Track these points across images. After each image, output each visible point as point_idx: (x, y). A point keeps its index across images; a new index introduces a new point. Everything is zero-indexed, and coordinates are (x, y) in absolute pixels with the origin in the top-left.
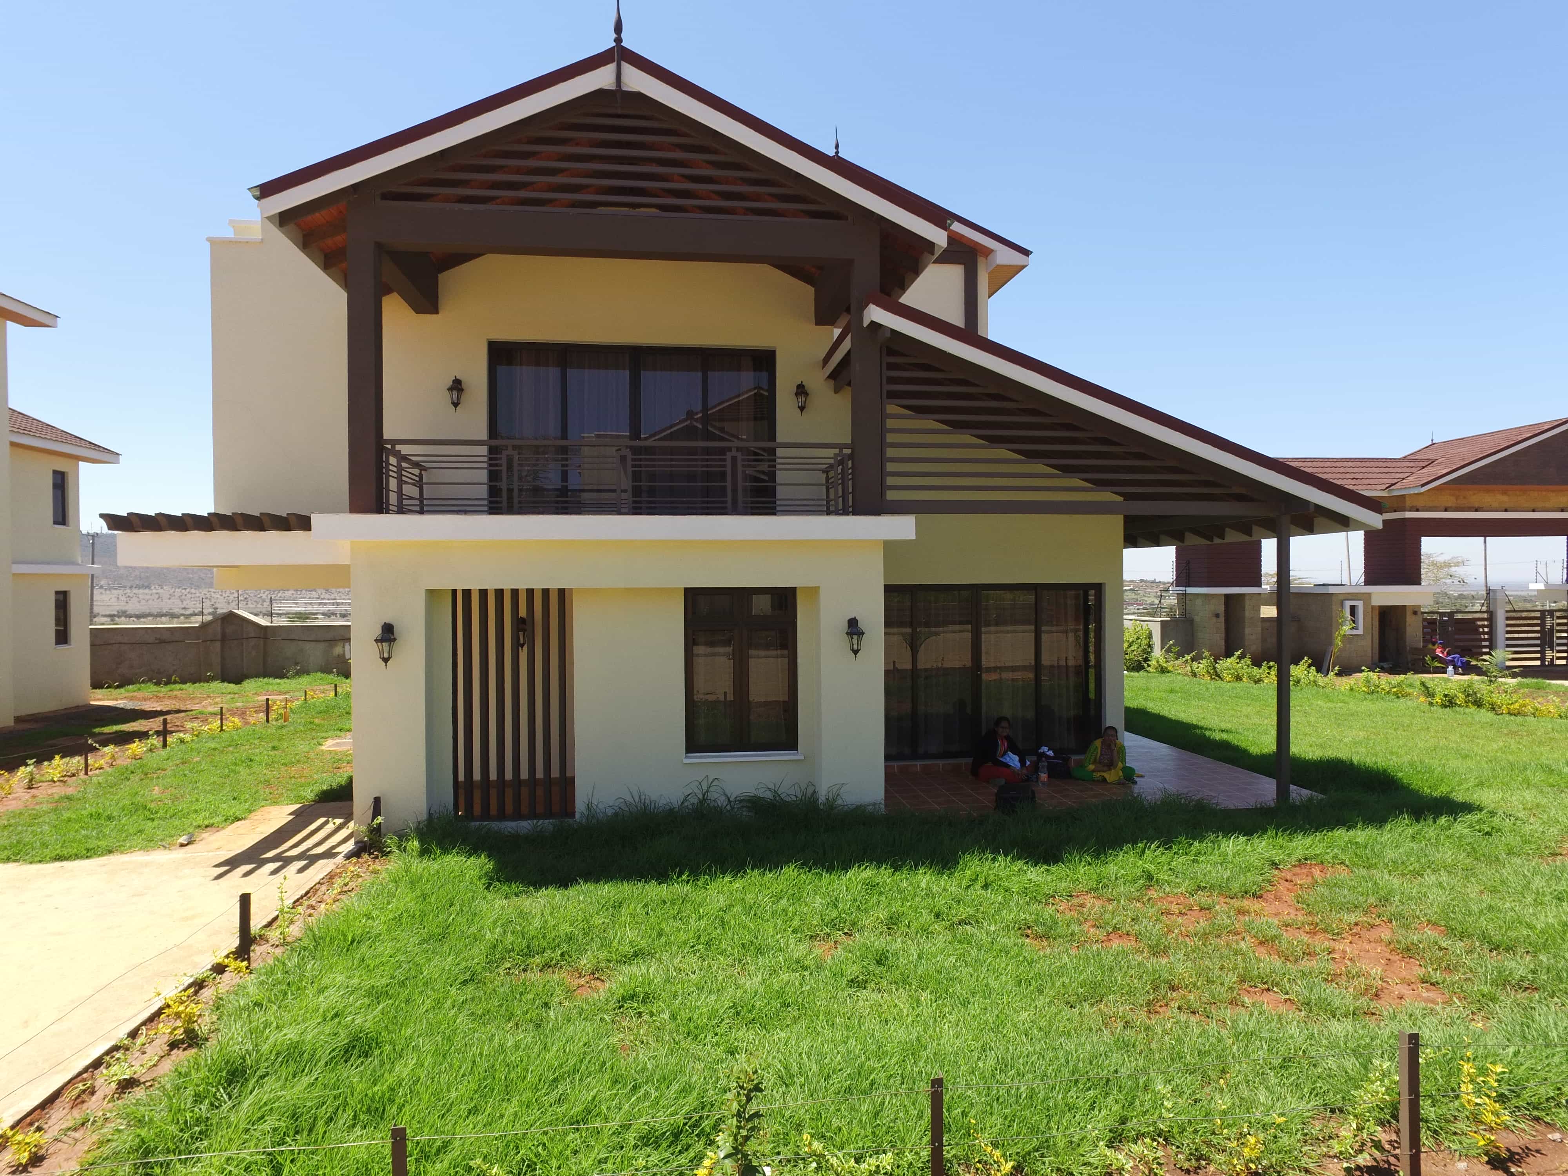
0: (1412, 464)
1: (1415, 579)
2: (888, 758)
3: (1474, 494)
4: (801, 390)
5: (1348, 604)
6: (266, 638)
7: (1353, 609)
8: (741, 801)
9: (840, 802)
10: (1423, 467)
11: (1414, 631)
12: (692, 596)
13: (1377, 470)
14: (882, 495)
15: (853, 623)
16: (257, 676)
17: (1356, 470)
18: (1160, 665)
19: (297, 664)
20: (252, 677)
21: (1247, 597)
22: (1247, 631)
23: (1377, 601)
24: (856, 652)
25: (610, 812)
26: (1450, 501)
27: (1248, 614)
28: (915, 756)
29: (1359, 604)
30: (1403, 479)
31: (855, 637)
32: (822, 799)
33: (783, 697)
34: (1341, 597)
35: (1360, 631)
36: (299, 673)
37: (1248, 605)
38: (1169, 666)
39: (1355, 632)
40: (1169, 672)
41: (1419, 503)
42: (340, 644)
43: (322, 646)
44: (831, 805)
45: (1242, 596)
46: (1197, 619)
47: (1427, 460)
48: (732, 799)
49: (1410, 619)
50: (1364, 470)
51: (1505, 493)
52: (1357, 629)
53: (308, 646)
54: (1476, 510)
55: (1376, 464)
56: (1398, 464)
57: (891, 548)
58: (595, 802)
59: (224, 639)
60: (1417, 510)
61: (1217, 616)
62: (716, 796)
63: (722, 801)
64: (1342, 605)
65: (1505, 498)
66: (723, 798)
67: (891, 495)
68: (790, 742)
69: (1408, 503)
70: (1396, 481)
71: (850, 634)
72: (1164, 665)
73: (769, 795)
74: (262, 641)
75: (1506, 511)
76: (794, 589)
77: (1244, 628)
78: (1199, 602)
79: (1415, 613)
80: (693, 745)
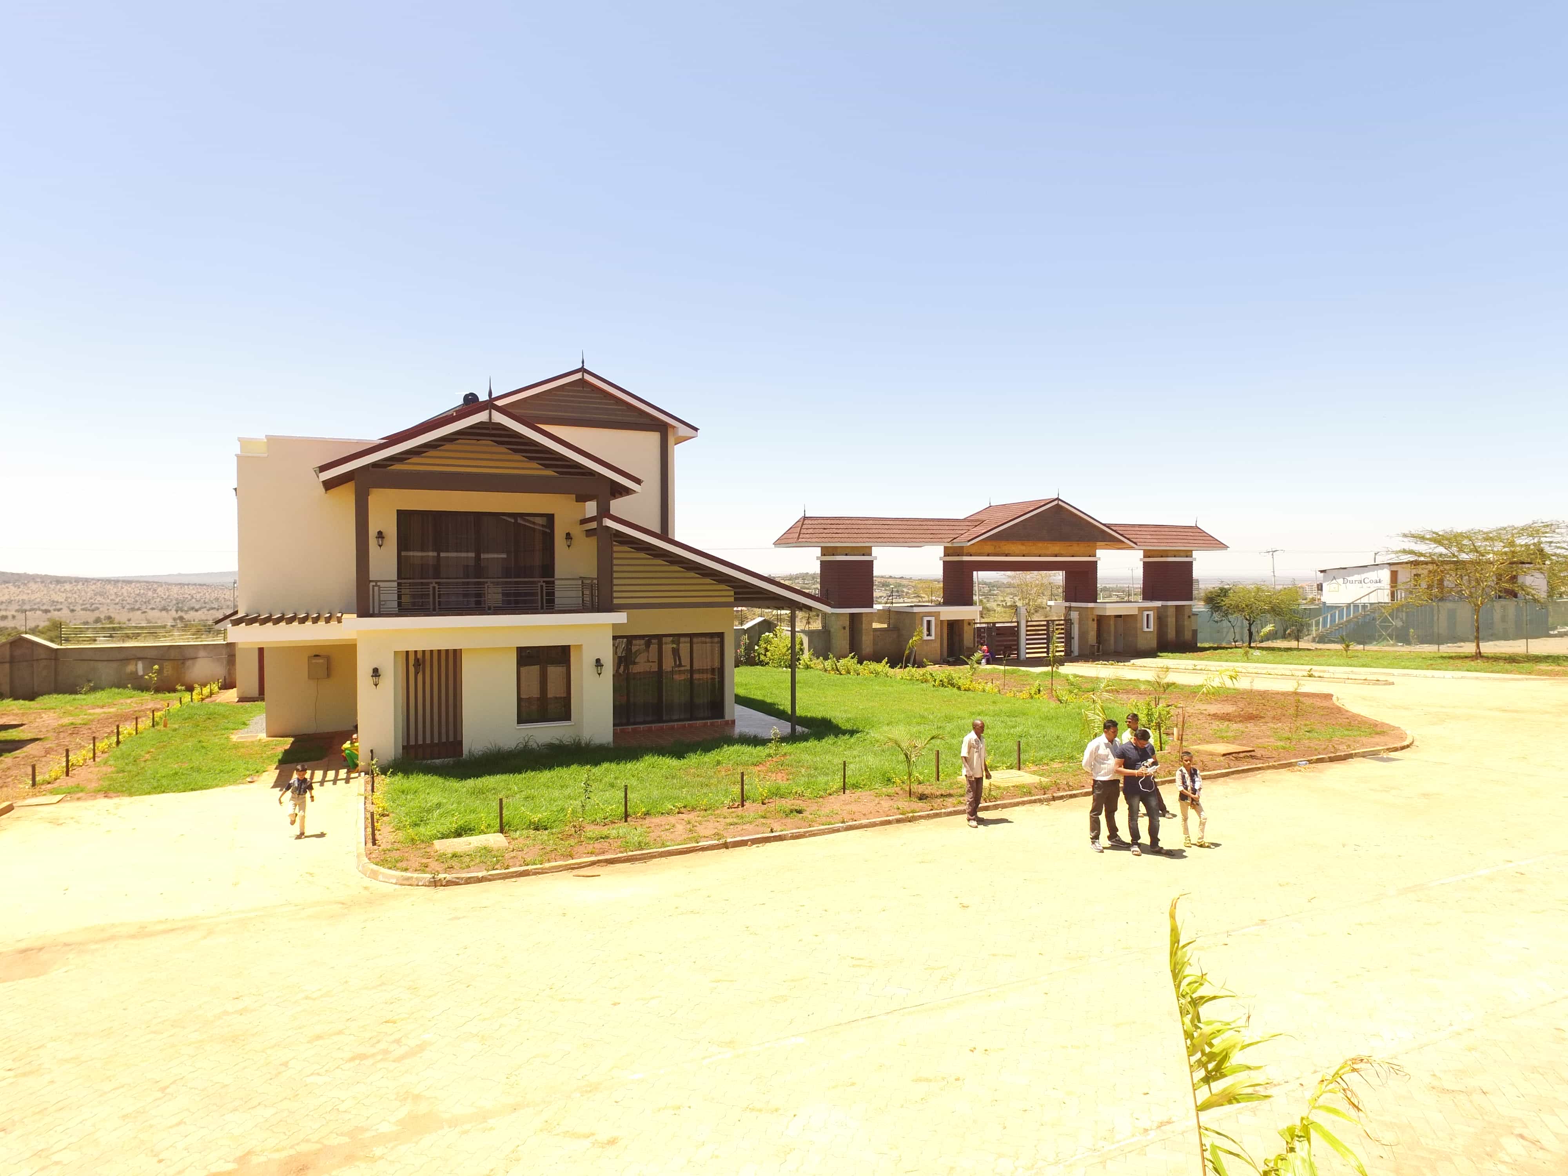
0: (969, 524)
1: (969, 602)
2: (614, 725)
3: (1005, 545)
4: (568, 536)
5: (926, 619)
6: (56, 659)
7: (929, 622)
8: (544, 745)
9: (592, 742)
10: (976, 526)
11: (968, 637)
12: (521, 650)
13: (947, 528)
14: (612, 601)
15: (598, 661)
16: (49, 693)
17: (935, 527)
18: (806, 663)
19: (89, 681)
20: (45, 694)
21: (863, 615)
22: (864, 638)
23: (943, 617)
24: (599, 674)
25: (480, 753)
26: (989, 548)
27: (864, 626)
28: (628, 724)
29: (933, 619)
30: (962, 534)
31: (599, 667)
32: (583, 742)
33: (565, 695)
34: (921, 615)
35: (933, 638)
36: (94, 689)
37: (864, 619)
38: (812, 664)
39: (929, 638)
40: (811, 668)
41: (972, 551)
42: (133, 662)
43: (114, 665)
44: (588, 745)
45: (860, 615)
46: (832, 630)
47: (978, 520)
48: (540, 744)
49: (966, 627)
50: (938, 527)
51: (1023, 544)
52: (931, 636)
53: (100, 665)
54: (1006, 556)
55: (948, 523)
56: (962, 523)
57: (615, 626)
58: (473, 749)
59: (12, 661)
60: (971, 555)
61: (844, 628)
62: (532, 743)
63: (535, 746)
64: (922, 620)
65: (1023, 548)
66: (535, 744)
67: (616, 601)
68: (567, 716)
69: (965, 551)
70: (958, 535)
71: (597, 666)
72: (809, 663)
73: (557, 742)
74: (53, 662)
75: (1024, 556)
76: (569, 646)
77: (862, 637)
78: (833, 618)
79: (969, 624)
80: (522, 719)
